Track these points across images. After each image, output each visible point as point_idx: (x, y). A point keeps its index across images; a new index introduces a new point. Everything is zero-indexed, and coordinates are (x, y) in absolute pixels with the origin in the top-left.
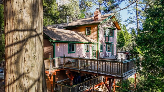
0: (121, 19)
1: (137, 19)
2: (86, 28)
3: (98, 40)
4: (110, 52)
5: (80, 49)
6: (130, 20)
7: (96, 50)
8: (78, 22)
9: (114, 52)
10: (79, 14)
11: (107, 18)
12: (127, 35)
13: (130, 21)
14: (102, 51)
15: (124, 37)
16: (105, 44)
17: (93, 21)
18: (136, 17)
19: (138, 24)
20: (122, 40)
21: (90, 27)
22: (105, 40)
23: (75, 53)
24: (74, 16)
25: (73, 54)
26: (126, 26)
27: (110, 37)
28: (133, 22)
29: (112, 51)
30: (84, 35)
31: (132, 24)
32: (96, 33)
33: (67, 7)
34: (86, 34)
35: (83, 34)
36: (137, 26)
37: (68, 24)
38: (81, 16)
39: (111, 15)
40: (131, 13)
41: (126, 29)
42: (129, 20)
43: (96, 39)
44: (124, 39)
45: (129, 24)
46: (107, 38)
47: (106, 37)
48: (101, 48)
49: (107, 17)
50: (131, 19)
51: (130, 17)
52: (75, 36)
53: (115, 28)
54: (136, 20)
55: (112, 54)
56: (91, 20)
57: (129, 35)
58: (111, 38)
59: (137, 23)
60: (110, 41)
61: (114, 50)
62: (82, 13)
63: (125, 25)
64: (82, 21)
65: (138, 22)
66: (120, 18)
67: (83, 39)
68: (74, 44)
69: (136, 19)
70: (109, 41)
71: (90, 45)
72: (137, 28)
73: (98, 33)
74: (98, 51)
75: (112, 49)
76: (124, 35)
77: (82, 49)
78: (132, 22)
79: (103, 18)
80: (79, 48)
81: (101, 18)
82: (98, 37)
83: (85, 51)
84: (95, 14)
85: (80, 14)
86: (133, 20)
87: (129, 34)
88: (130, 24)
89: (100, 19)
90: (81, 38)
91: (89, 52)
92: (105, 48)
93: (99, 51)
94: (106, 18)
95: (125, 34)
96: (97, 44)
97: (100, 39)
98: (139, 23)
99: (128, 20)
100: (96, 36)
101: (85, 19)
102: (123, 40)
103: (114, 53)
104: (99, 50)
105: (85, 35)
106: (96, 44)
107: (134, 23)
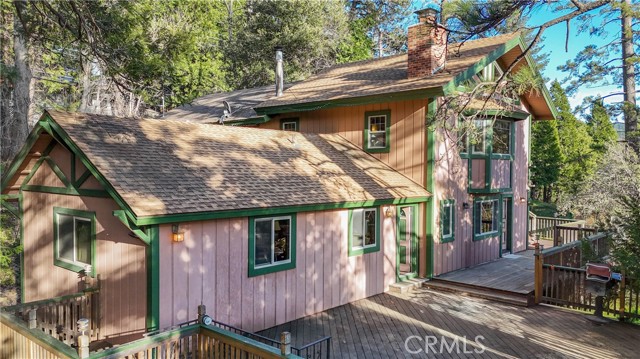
0: (540, 58)
1: (625, 55)
2: (367, 114)
3: (427, 184)
4: (494, 236)
5: (328, 235)
6: (589, 62)
7: (419, 232)
8: (332, 82)
9: (516, 235)
10: (345, 40)
11: (478, 59)
12: (569, 131)
13: (590, 67)
14: (451, 240)
15: (555, 139)
16: (469, 199)
17: (404, 75)
18: (620, 47)
19: (630, 81)
20: (548, 151)
21: (388, 112)
22: (470, 176)
23: (293, 266)
24: (320, 50)
25: (282, 274)
26: (569, 89)
27: (498, 158)
28: (603, 70)
29: (504, 230)
30: (353, 152)
31: (600, 83)
32: (418, 139)
33: (288, 7)
34: (369, 146)
35: (350, 149)
36: (626, 90)
37: (281, 94)
38: (352, 51)
39: (502, 45)
40: (595, 31)
41: (566, 101)
42: (583, 63)
43: (419, 176)
44: (558, 151)
45: (584, 79)
46: (478, 165)
47: (475, 163)
48: (447, 219)
49: (480, 54)
50: (595, 59)
51: (588, 48)
52: (303, 167)
53: (524, 108)
54: (619, 63)
55: (504, 247)
56: (392, 69)
57: (580, 128)
58: (500, 166)
59: (626, 76)
60: (493, 181)
61: (515, 220)
62: (358, 32)
63: (564, 87)
64: (350, 77)
65: (631, 70)
66: (539, 54)
67: (347, 179)
68: (289, 218)
69: (620, 55)
70: (487, 179)
71: (385, 209)
72: (621, 98)
73: (428, 145)
74: (429, 238)
75: (505, 221)
76: (556, 130)
77: (341, 235)
78: (600, 69)
79: (457, 62)
80: (323, 234)
81: (448, 58)
82: (429, 162)
83: (357, 249)
84: (415, 41)
85: (350, 38)
86: (602, 61)
87: (581, 124)
88: (592, 81)
89: (442, 63)
90: (333, 174)
91: (377, 249)
92: (467, 219)
93: (436, 239)
94: (472, 60)
95: (559, 127)
96: (425, 203)
97: (440, 172)
98: (632, 75)
99: (581, 60)
100: (419, 159)
101: (368, 66)
102: (554, 153)
103: (513, 240)
104: (436, 232)
105: (361, 153)
106: (419, 203)
107: (609, 78)
